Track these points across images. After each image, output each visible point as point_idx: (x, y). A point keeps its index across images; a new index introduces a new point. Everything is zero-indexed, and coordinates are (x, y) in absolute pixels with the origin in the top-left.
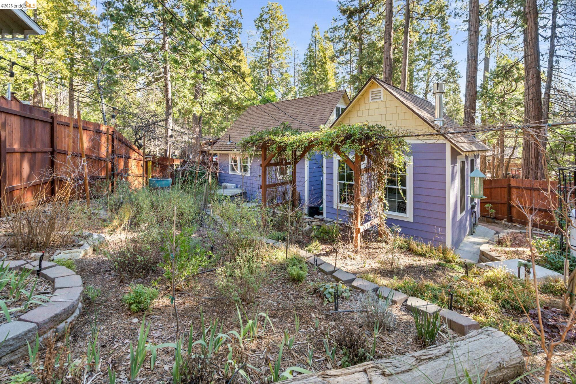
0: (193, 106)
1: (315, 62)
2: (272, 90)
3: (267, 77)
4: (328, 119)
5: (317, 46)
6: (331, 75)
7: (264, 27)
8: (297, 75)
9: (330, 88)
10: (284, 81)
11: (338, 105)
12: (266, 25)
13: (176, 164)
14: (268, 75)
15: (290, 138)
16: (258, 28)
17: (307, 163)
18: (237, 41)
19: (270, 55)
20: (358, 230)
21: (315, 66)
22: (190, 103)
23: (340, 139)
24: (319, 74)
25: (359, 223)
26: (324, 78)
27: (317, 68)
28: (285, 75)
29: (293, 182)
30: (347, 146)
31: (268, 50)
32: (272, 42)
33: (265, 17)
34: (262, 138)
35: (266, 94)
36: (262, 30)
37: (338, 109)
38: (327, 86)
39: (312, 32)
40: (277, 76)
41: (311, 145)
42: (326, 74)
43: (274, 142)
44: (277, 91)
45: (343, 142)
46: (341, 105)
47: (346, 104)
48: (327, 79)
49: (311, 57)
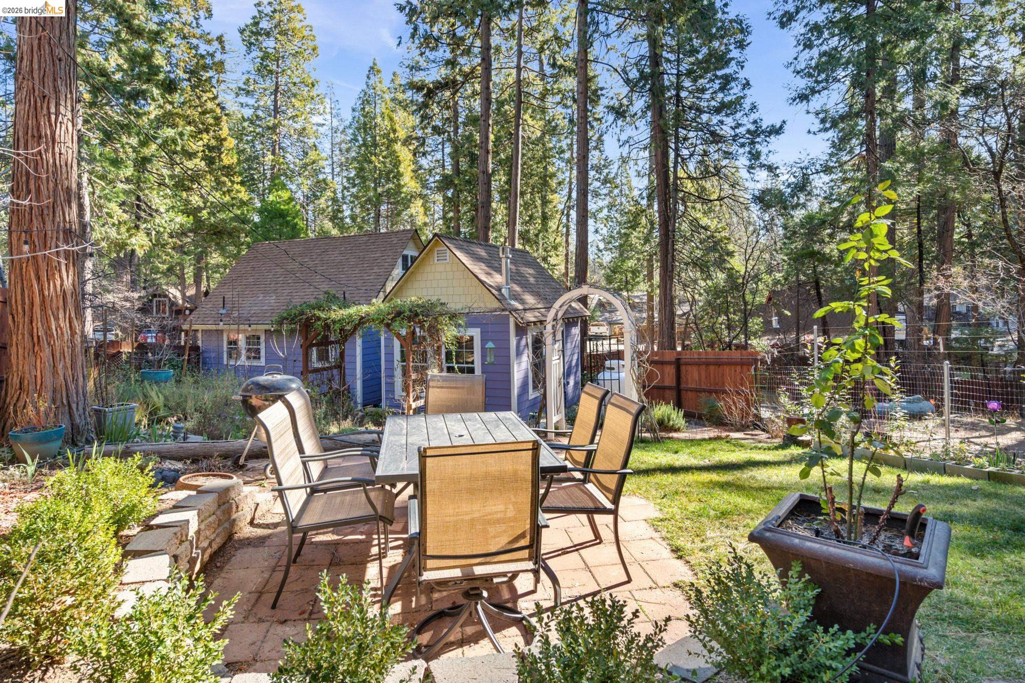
0: (130, 236)
1: (374, 137)
2: (284, 187)
3: (271, 157)
4: (390, 275)
5: (378, 106)
6: (407, 163)
7: (264, 45)
8: (337, 152)
9: (404, 190)
10: (309, 167)
11: (405, 252)
12: (269, 43)
13: (126, 350)
14: (273, 153)
15: (337, 313)
16: (249, 48)
17: (359, 342)
18: (215, 98)
19: (276, 110)
20: (410, 407)
21: (375, 145)
22: (123, 229)
23: (390, 317)
24: (384, 163)
25: (411, 400)
26: (392, 171)
27: (378, 151)
28: (312, 155)
29: (340, 366)
30: (397, 323)
31: (273, 97)
32: (282, 80)
33: (264, 24)
34: (302, 313)
35: (271, 198)
36: (256, 53)
37: (405, 258)
38: (399, 186)
39: (368, 77)
40: (292, 158)
41: (362, 321)
42: (397, 163)
43: (319, 319)
44: (294, 187)
45: (393, 319)
46: (411, 252)
47: (418, 248)
48: (398, 172)
49: (365, 125)
